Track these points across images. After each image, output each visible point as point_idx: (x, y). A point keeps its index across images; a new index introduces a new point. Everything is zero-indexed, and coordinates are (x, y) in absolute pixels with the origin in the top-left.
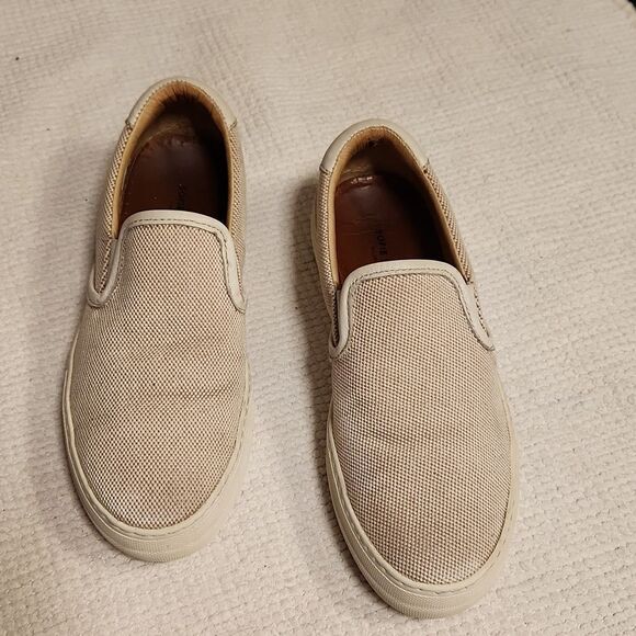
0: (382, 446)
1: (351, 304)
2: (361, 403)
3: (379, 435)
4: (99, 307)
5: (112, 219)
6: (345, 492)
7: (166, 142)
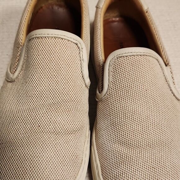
0: (124, 150)
1: (111, 70)
2: (113, 124)
3: (122, 143)
4: (12, 81)
5: (23, 37)
6: (100, 173)
7: (51, 7)
